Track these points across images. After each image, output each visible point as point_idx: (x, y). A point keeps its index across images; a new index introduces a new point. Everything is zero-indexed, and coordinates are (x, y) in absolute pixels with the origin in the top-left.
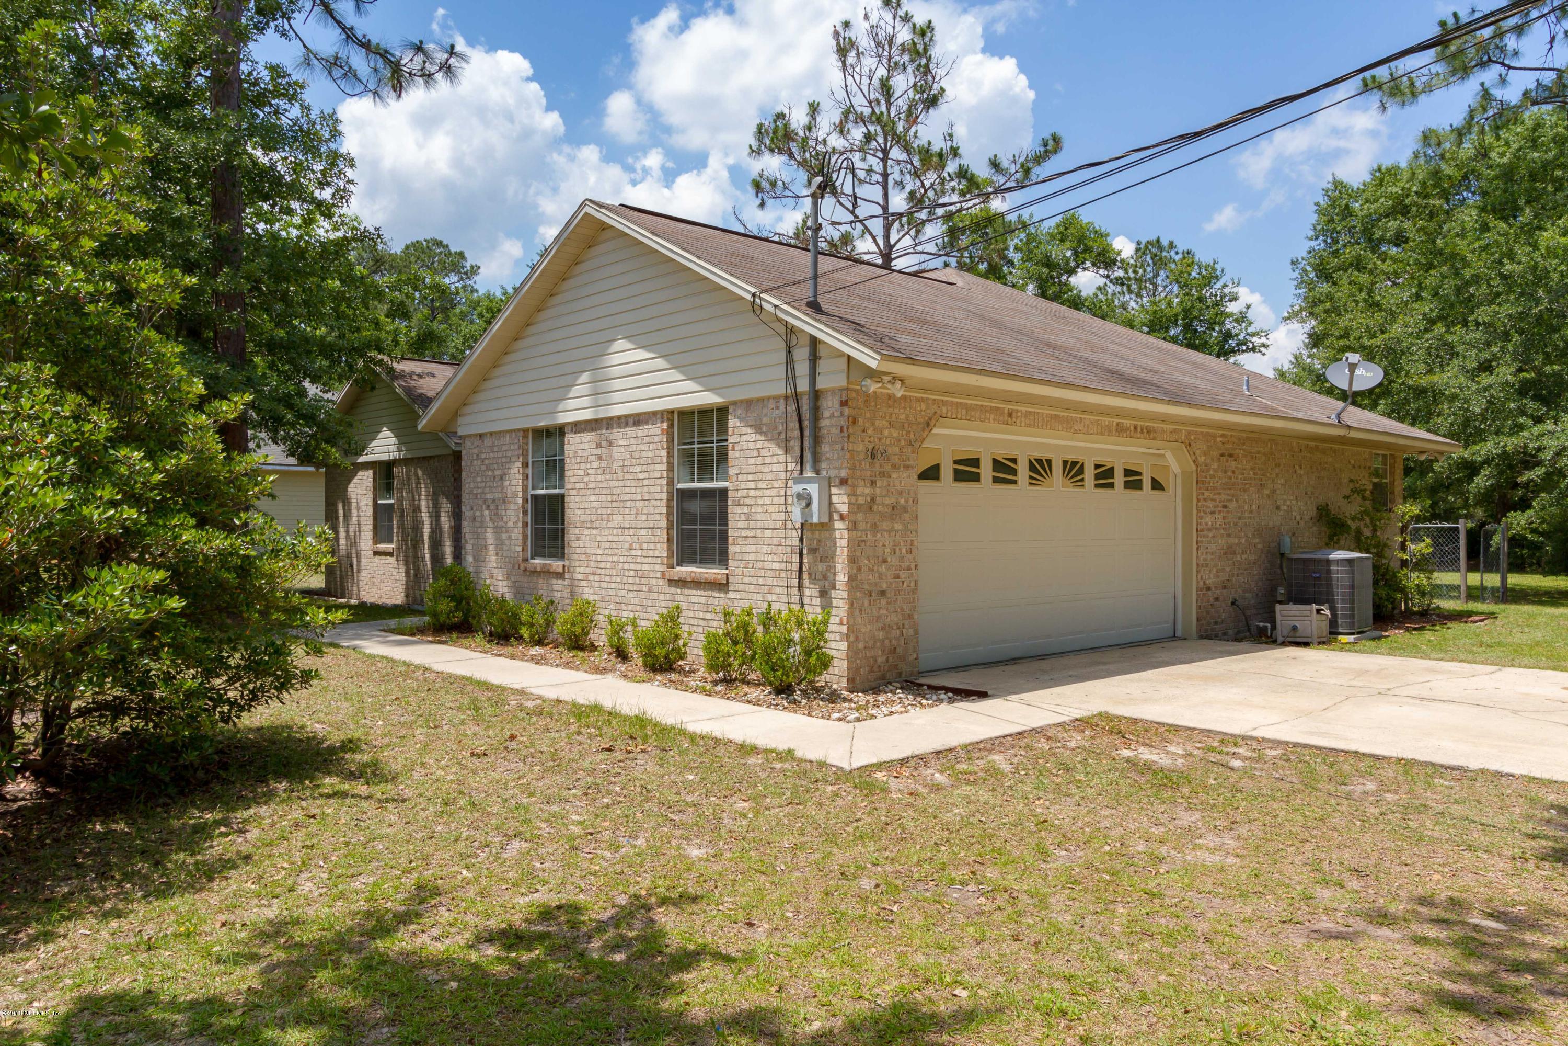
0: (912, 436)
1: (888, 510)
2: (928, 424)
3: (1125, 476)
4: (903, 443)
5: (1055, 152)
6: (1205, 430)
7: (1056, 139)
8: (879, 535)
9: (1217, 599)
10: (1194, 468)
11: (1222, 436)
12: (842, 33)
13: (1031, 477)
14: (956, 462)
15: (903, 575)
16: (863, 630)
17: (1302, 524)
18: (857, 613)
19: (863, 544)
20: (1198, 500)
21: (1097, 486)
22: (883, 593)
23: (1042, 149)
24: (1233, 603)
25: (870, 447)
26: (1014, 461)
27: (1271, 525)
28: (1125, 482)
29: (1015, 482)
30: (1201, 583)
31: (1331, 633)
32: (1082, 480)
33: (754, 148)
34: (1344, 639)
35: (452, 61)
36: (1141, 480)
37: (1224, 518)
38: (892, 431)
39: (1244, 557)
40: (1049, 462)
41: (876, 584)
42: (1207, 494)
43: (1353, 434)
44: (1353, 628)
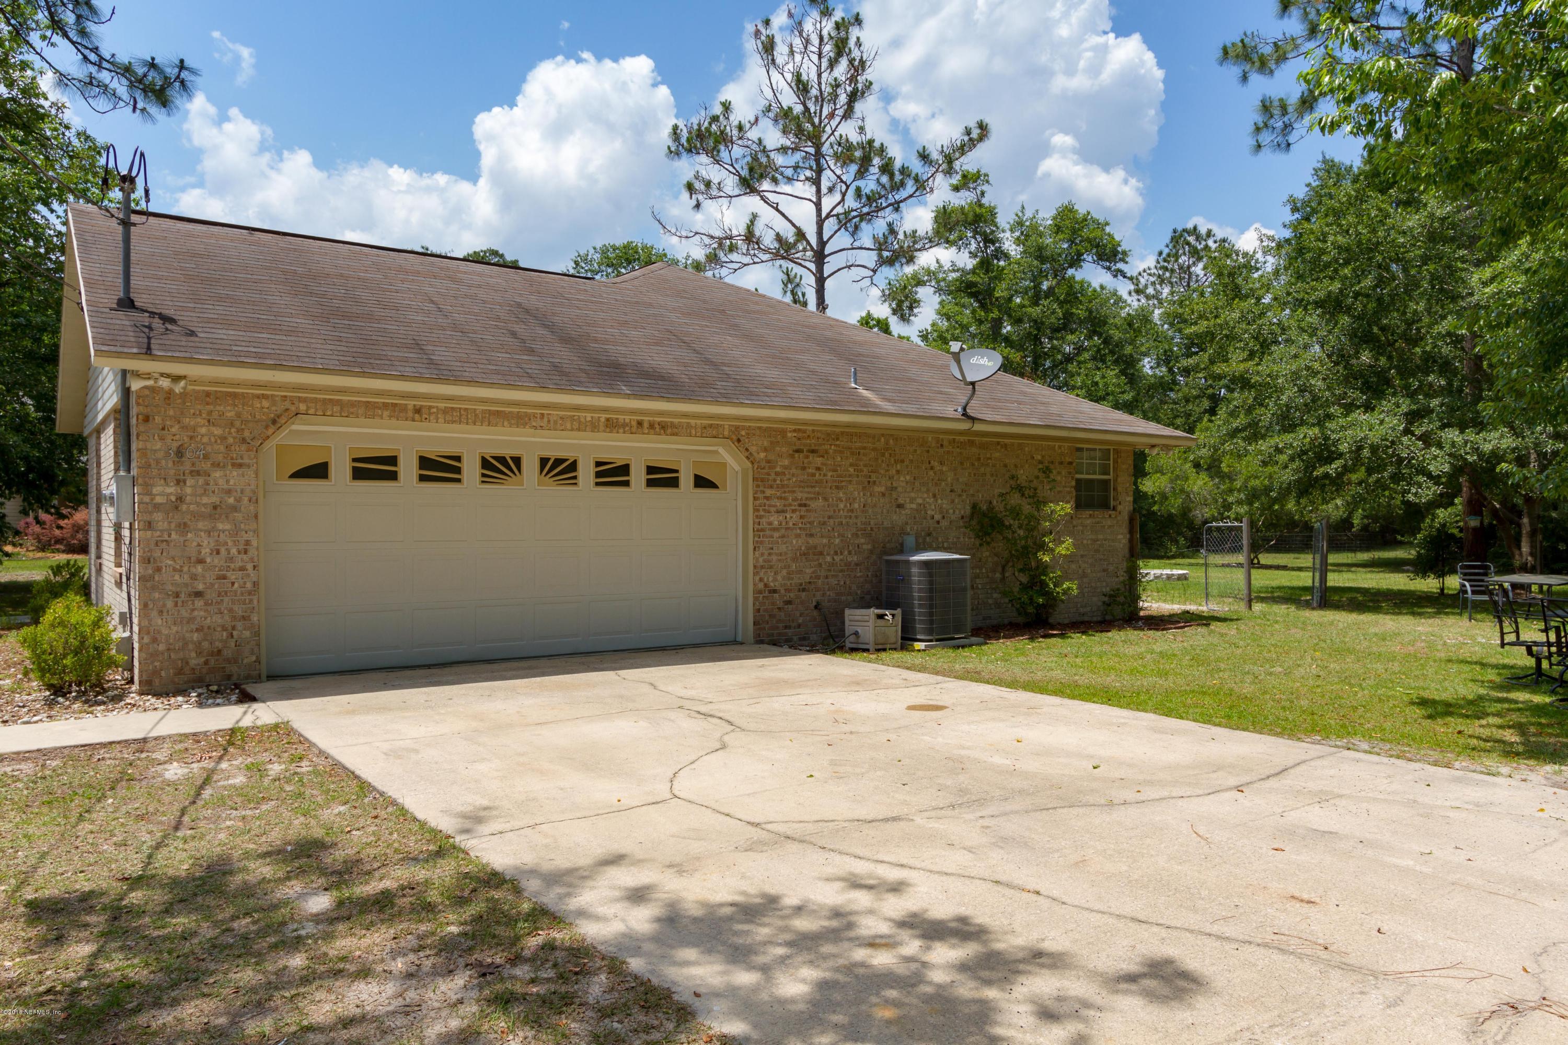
0: (247, 434)
1: (209, 510)
2: (274, 422)
3: (648, 473)
4: (231, 440)
5: (981, 138)
6: (765, 425)
7: (983, 127)
8: (190, 535)
9: (789, 602)
10: (750, 465)
11: (795, 431)
12: (763, 31)
13: (483, 475)
14: (354, 460)
15: (232, 576)
16: (165, 631)
17: (944, 523)
18: (154, 614)
19: (164, 545)
20: (755, 499)
21: (597, 484)
22: (199, 594)
23: (966, 138)
24: (816, 607)
25: (175, 445)
26: (458, 459)
27: (887, 524)
28: (648, 480)
29: (459, 480)
30: (761, 586)
31: (903, 638)
32: (575, 478)
33: (673, 149)
34: (919, 645)
35: (184, 74)
36: (677, 478)
37: (801, 517)
38: (213, 429)
39: (837, 558)
40: (517, 460)
41: (186, 585)
42: (769, 492)
43: (978, 427)
44: (931, 634)
